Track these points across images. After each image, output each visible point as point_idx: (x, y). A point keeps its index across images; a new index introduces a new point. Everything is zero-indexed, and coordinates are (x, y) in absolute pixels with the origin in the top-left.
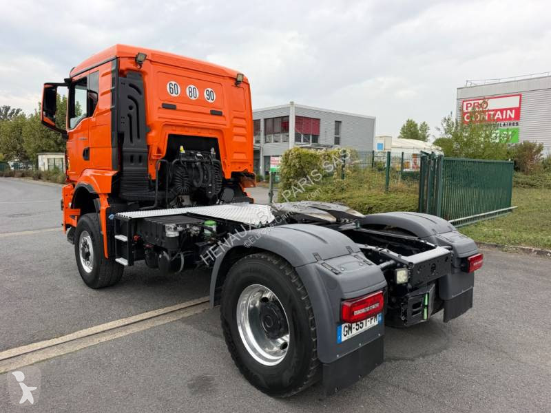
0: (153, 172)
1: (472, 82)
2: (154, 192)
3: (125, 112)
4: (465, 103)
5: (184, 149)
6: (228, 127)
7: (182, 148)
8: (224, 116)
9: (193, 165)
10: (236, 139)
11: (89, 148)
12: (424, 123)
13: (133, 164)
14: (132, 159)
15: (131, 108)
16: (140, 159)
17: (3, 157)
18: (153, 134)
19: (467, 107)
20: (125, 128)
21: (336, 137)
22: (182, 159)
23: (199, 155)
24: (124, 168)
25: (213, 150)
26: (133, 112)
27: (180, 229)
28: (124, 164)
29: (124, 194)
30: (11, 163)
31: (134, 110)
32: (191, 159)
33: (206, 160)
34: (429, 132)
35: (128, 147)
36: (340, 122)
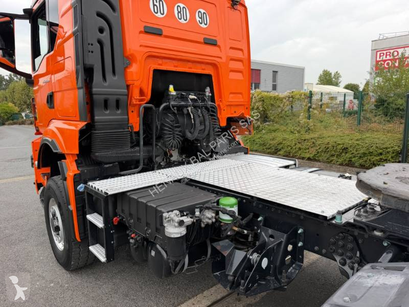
0: (136, 122)
1: (385, 35)
2: (137, 148)
3: (93, 36)
4: (378, 53)
5: (175, 90)
6: (224, 60)
7: (171, 88)
8: (219, 47)
9: (185, 111)
10: (233, 76)
11: (53, 93)
12: (337, 72)
13: (108, 112)
14: (106, 104)
15: (101, 31)
16: (118, 104)
17: (19, 110)
18: (134, 68)
19: (380, 56)
20: (94, 60)
21: (273, 85)
22: (172, 103)
23: (192, 97)
24: (96, 118)
25: (208, 90)
26: (105, 37)
27: (188, 220)
28: (96, 112)
29: (97, 154)
30: (23, 114)
31: (107, 33)
32: (183, 103)
33: (200, 103)
34: (341, 79)
35: (100, 87)
36: (277, 72)
